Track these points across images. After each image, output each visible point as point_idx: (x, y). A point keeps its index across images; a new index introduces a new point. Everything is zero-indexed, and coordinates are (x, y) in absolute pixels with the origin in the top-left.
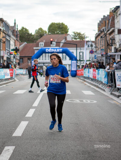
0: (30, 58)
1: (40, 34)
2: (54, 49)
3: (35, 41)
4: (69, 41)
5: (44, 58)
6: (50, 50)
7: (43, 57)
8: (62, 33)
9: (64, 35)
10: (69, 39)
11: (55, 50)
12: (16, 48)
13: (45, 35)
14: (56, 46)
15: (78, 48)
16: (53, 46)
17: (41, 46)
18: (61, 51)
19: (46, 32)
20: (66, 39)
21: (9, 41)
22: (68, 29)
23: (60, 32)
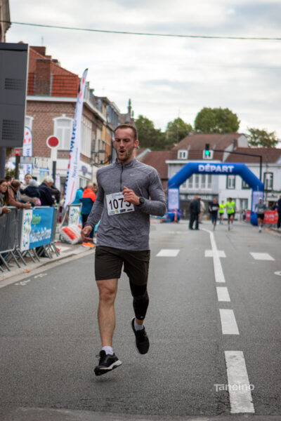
1: (179, 131)
2: (216, 165)
3: (167, 146)
4: (242, 149)
5: (194, 183)
6: (207, 168)
7: (191, 181)
8: (227, 132)
9: (231, 136)
10: (243, 143)
11: (219, 167)
13: (191, 134)
14: (215, 158)
15: (263, 165)
16: (208, 158)
17: (183, 158)
18: (231, 171)
19: (190, 127)
20: (235, 143)
22: (239, 123)
23: (220, 130)
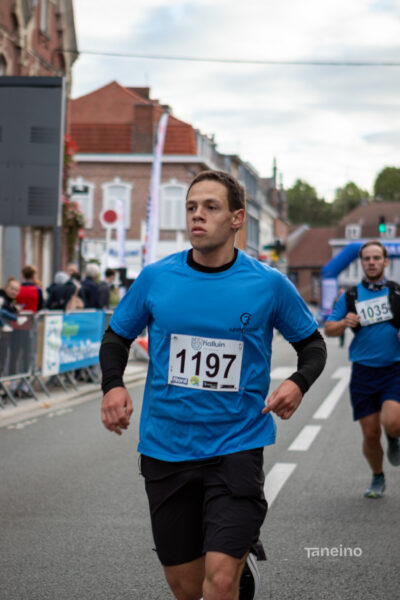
0: (318, 273)
12: (278, 242)
13: (364, 204)
14: (398, 235)
16: (388, 235)
17: (352, 237)
21: (256, 222)
